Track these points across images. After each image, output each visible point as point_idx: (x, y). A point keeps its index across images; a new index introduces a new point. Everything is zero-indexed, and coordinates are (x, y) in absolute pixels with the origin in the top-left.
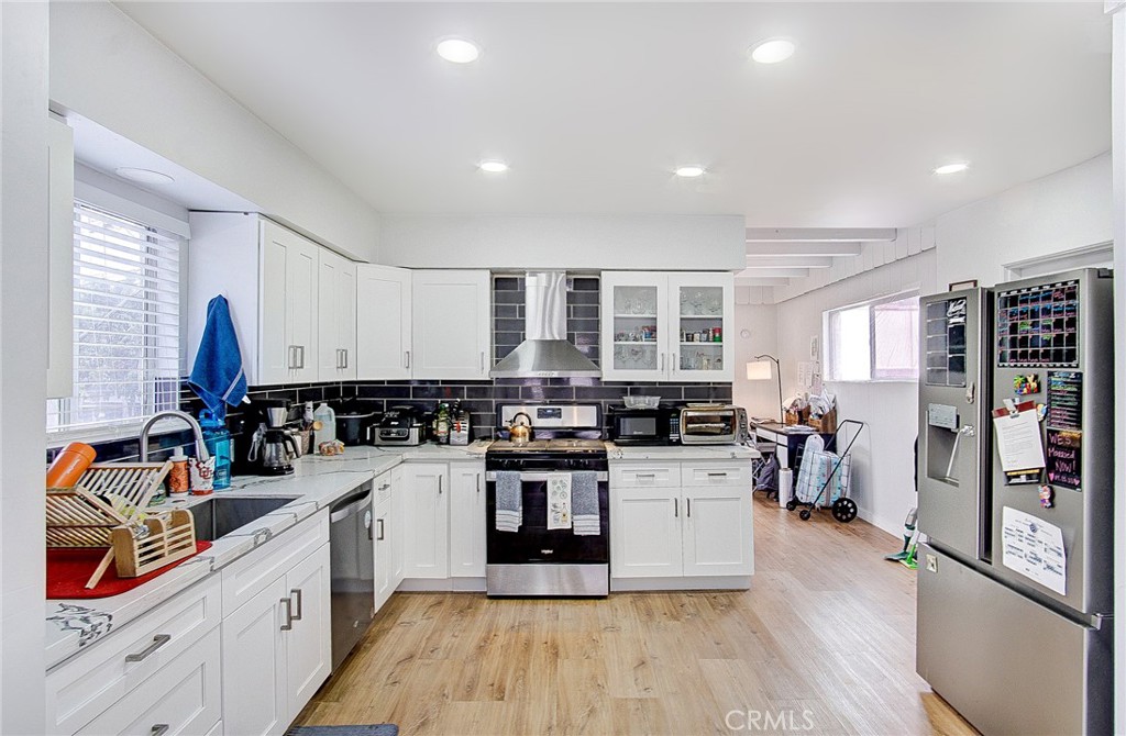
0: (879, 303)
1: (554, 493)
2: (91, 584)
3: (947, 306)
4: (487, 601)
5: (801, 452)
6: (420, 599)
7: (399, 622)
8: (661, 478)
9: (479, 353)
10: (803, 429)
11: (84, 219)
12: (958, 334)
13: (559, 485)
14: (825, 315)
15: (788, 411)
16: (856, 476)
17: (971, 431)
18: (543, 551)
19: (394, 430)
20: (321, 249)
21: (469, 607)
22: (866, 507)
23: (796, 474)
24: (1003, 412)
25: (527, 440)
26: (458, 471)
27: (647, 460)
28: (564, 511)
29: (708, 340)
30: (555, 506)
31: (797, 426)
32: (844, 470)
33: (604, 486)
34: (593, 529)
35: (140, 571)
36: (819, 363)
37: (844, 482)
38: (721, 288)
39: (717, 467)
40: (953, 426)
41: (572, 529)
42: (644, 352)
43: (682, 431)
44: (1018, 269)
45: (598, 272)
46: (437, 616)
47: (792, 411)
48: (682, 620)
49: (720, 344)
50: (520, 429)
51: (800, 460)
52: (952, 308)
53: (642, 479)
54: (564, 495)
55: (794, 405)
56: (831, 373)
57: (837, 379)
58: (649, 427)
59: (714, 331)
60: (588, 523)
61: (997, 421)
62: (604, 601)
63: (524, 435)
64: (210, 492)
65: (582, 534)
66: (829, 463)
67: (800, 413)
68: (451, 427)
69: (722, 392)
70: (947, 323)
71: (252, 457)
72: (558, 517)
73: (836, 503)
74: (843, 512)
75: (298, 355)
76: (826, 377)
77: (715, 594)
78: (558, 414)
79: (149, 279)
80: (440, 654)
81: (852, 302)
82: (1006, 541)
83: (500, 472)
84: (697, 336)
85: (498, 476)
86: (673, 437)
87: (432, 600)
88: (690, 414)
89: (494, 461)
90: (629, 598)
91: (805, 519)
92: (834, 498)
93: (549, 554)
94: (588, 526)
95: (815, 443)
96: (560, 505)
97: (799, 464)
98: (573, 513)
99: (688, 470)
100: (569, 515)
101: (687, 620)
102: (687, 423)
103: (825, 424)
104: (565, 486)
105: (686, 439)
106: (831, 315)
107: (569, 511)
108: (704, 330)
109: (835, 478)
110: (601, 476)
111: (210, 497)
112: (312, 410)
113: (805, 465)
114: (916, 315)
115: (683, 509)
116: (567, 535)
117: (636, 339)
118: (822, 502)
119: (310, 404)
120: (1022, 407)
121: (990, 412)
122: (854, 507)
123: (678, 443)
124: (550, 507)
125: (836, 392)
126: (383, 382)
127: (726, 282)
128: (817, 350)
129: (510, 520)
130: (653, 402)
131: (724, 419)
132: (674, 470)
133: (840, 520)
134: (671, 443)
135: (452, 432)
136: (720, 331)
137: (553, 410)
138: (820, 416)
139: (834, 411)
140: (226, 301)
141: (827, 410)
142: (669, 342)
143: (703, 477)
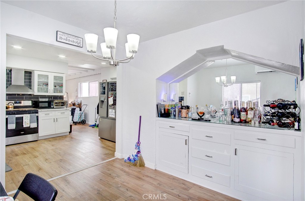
0: (91, 82)
1: (25, 119)
3: (103, 84)
5: (74, 112)
8: (50, 115)
10: (74, 107)
12: (104, 88)
14: (79, 83)
15: (70, 104)
16: (86, 115)
17: (106, 100)
18: (21, 133)
22: (87, 121)
23: (73, 116)
24: (109, 98)
29: (59, 87)
30: (25, 122)
31: (73, 107)
32: (83, 114)
33: (37, 117)
36: (78, 93)
37: (83, 117)
39: (62, 112)
40: (103, 100)
41: (30, 127)
42: (44, 89)
43: (54, 105)
44: (112, 79)
47: (71, 104)
49: (62, 88)
51: (74, 113)
52: (104, 84)
53: (46, 115)
54: (28, 119)
55: (72, 102)
56: (80, 95)
57: (81, 97)
58: (46, 105)
59: (61, 85)
61: (109, 99)
63: (12, 107)
65: (32, 127)
66: (81, 113)
67: (73, 104)
69: (61, 97)
70: (103, 86)
72: (26, 124)
73: (82, 121)
74: (83, 122)
76: (79, 96)
81: (85, 81)
82: (109, 113)
84: (57, 86)
85: (9, 116)
88: (56, 102)
91: (76, 125)
92: (82, 120)
93: (23, 133)
94: (34, 125)
95: (77, 109)
97: (74, 114)
98: (30, 123)
99: (57, 112)
100: (29, 124)
102: (55, 104)
103: (79, 106)
104: (28, 117)
105: (55, 107)
106: (80, 84)
108: (59, 85)
109: (82, 116)
110: (37, 114)
113: (75, 114)
114: (97, 85)
115: (55, 120)
116: (29, 128)
117: (43, 86)
118: (79, 121)
120: (111, 97)
121: (108, 98)
122: (85, 121)
123: (53, 108)
125: (81, 99)
127: (64, 76)
128: (77, 90)
129: (12, 126)
130: (47, 100)
131: (62, 103)
133: (83, 124)
134: (51, 108)
137: (19, 102)
138: (78, 104)
139: (81, 103)
141: (79, 103)
142: (51, 87)
143: (59, 114)
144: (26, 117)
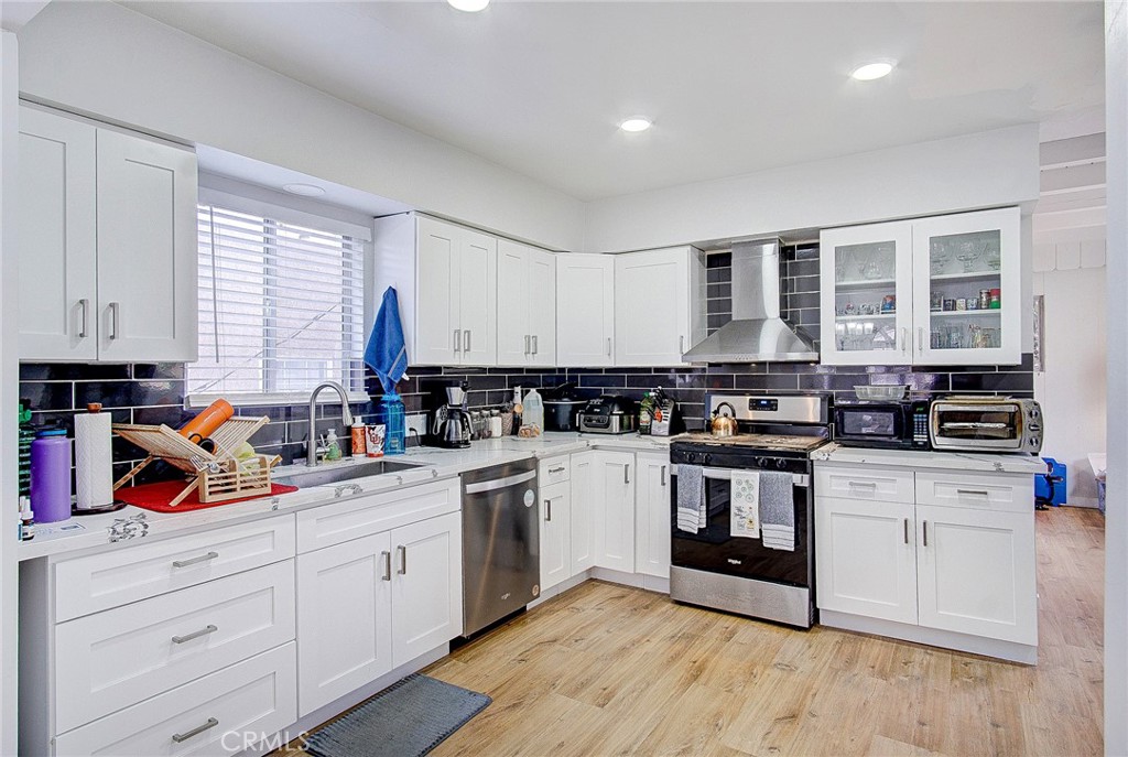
1: (739, 495)
2: (174, 503)
4: (670, 605)
6: (607, 588)
7: (572, 605)
8: (885, 491)
9: (678, 338)
11: (280, 233)
13: (745, 486)
18: (730, 561)
19: (596, 417)
20: (501, 241)
21: (647, 607)
25: (730, 433)
26: (644, 461)
27: (863, 464)
28: (750, 517)
29: (979, 307)
30: (739, 510)
33: (804, 493)
34: (785, 542)
35: (209, 499)
38: (999, 231)
39: (971, 483)
41: (761, 539)
43: (934, 431)
45: (816, 232)
46: (609, 609)
48: (893, 681)
49: (996, 311)
50: (722, 421)
53: (858, 489)
54: (750, 497)
58: (884, 423)
59: (989, 294)
60: (779, 534)
62: (804, 634)
63: (726, 427)
64: (379, 456)
65: (775, 547)
68: (652, 418)
71: (436, 431)
72: (743, 524)
75: (463, 339)
77: (968, 660)
78: (772, 406)
79: (346, 278)
80: (583, 644)
83: (681, 465)
84: (961, 302)
85: (680, 470)
86: (919, 438)
87: (618, 592)
88: (945, 408)
89: (677, 454)
90: (838, 637)
93: (737, 565)
94: (780, 537)
96: (746, 509)
98: (761, 521)
99: (925, 483)
100: (756, 522)
101: (900, 681)
102: (941, 420)
104: (751, 487)
105: (936, 442)
107: (757, 517)
108: (972, 294)
110: (799, 479)
111: (379, 459)
112: (520, 394)
119: (518, 389)
123: (928, 447)
124: (733, 510)
126: (600, 370)
127: (1005, 223)
129: (694, 520)
132: (905, 481)
134: (916, 447)
135: (654, 422)
136: (998, 292)
137: (768, 401)
140: (394, 291)
142: (913, 313)
143: (948, 494)
144: (744, 485)
